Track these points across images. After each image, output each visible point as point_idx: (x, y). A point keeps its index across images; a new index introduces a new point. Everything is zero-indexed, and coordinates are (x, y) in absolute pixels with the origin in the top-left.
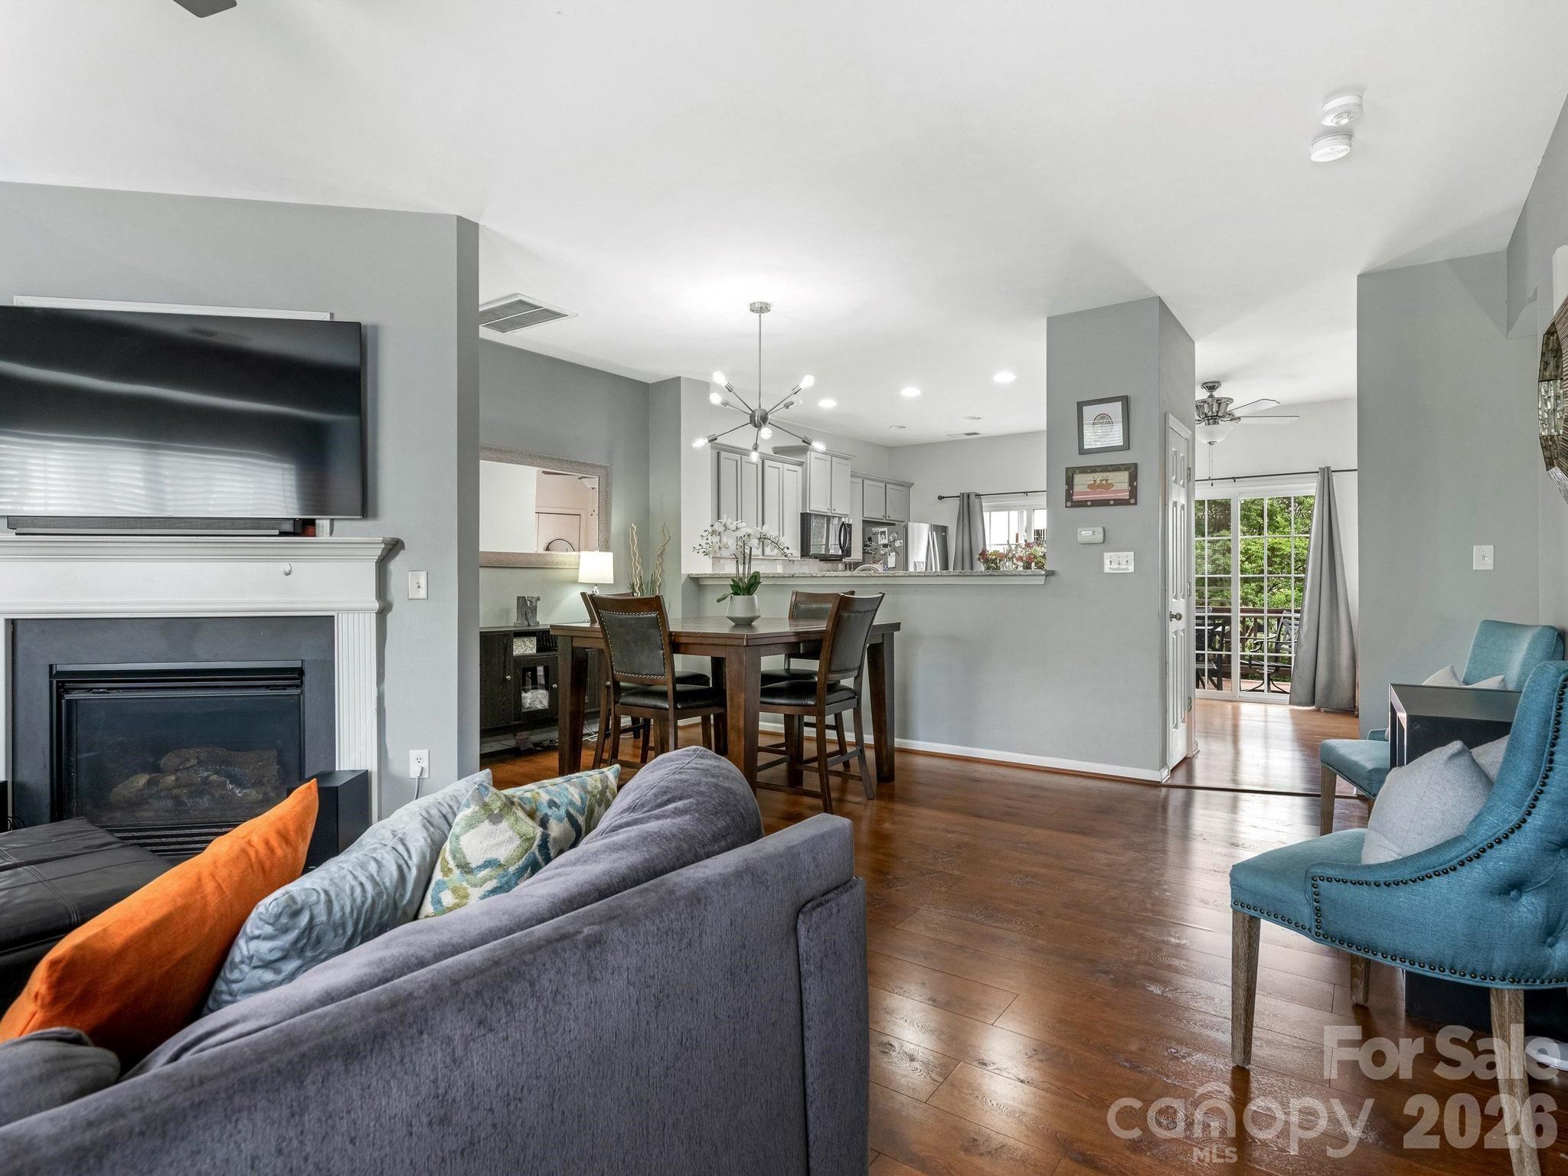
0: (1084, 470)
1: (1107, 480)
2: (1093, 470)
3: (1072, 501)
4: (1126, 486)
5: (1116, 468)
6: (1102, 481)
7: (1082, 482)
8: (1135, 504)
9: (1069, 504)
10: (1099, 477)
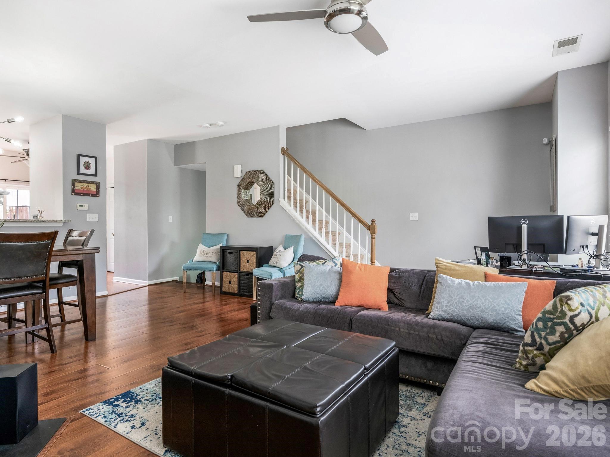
0: (80, 181)
1: (88, 187)
2: (84, 182)
3: (75, 193)
4: (95, 190)
5: (92, 183)
6: (86, 186)
7: (78, 186)
8: (99, 197)
9: (73, 194)
10: (85, 185)
